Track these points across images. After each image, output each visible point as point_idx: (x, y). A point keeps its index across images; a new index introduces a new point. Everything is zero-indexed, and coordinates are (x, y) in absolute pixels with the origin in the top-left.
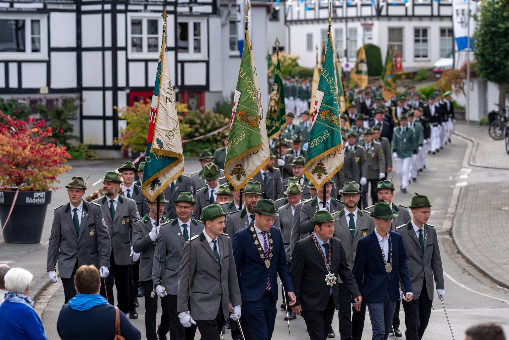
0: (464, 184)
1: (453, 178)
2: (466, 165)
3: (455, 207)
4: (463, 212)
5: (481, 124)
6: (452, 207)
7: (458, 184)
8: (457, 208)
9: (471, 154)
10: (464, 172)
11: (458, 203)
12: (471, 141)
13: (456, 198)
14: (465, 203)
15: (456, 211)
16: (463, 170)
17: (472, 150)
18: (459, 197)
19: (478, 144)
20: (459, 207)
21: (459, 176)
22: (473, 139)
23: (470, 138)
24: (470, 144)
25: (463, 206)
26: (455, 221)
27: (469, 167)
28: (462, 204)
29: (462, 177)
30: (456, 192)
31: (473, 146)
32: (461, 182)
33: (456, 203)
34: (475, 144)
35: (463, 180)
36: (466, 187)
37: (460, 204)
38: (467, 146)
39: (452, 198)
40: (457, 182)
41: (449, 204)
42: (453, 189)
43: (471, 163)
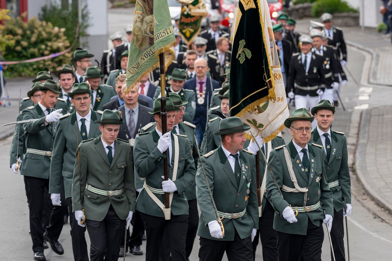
0: (365, 107)
1: (350, 99)
2: (366, 83)
3: (356, 136)
4: (367, 142)
5: (380, 31)
6: (352, 137)
7: (356, 108)
8: (358, 137)
9: (370, 68)
10: (363, 92)
11: (359, 131)
12: (368, 52)
13: (357, 125)
14: (368, 131)
15: (357, 141)
16: (362, 89)
17: (371, 64)
18: (360, 124)
19: (378, 56)
20: (361, 136)
21: (358, 96)
22: (371, 51)
23: (367, 49)
24: (368, 56)
25: (367, 135)
26: (357, 154)
27: (369, 85)
28: (365, 133)
29: (361, 98)
30: (355, 118)
31: (372, 59)
32: (361, 104)
33: (356, 132)
34: (374, 56)
35: (364, 102)
36: (367, 110)
37: (362, 132)
38: (364, 59)
39: (351, 125)
40: (356, 105)
41: (348, 133)
42: (351, 113)
43: (372, 80)
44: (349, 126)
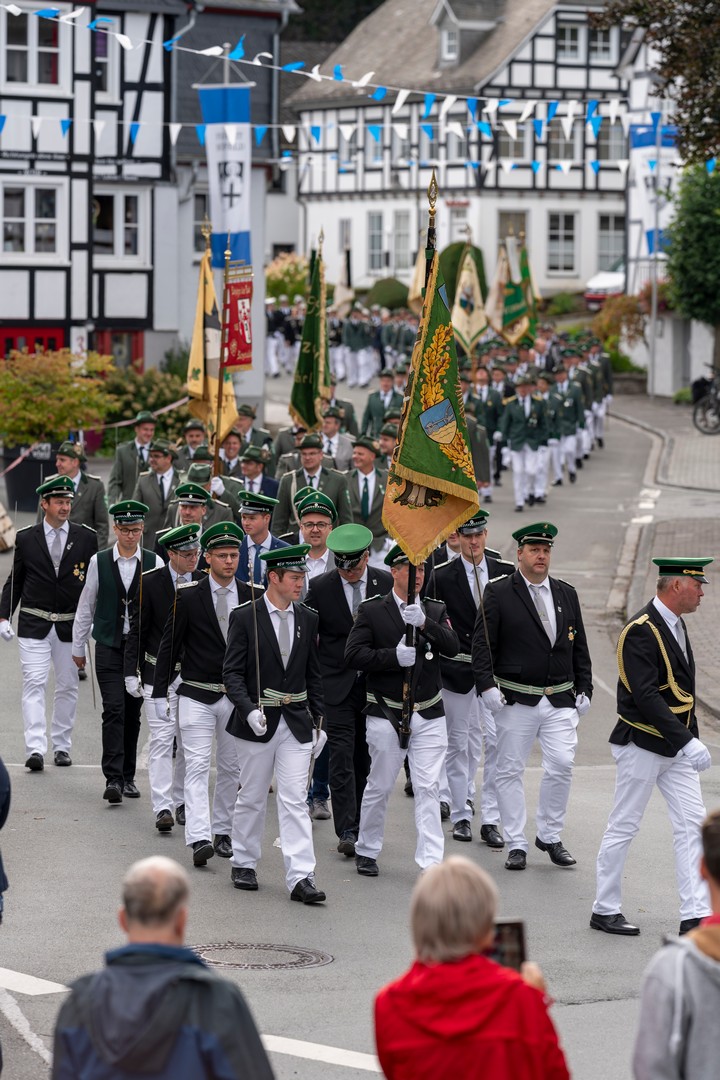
0: (647, 519)
1: (625, 507)
2: (651, 483)
3: (631, 564)
4: (647, 576)
5: (679, 401)
6: (625, 565)
7: (635, 521)
8: (634, 567)
9: (659, 460)
10: (647, 497)
11: (636, 557)
12: (658, 435)
13: (633, 547)
15: (632, 573)
16: (645, 492)
17: (661, 452)
18: (638, 546)
19: (672, 441)
20: (638, 565)
21: (638, 503)
22: (663, 432)
23: (657, 430)
24: (657, 441)
25: (647, 563)
26: (631, 594)
27: (656, 486)
28: (645, 560)
29: (643, 506)
30: (632, 536)
31: (663, 445)
32: (641, 515)
33: (632, 558)
34: (667, 441)
35: (646, 512)
36: (650, 525)
37: (639, 559)
38: (650, 445)
39: (625, 547)
40: (634, 516)
41: (620, 559)
42: (626, 529)
43: (660, 479)
44: (622, 549)
